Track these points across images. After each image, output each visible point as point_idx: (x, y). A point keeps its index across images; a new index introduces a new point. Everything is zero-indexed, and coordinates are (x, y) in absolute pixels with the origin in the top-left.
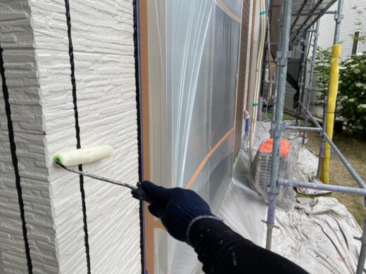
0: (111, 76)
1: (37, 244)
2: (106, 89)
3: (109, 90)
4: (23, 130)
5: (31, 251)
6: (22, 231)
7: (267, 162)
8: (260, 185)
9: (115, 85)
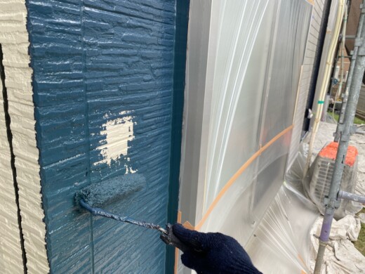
0: (139, 45)
1: (31, 236)
2: (130, 60)
3: (134, 62)
4: (17, 100)
5: (25, 242)
6: (17, 218)
7: (328, 169)
8: (316, 193)
9: (142, 58)
